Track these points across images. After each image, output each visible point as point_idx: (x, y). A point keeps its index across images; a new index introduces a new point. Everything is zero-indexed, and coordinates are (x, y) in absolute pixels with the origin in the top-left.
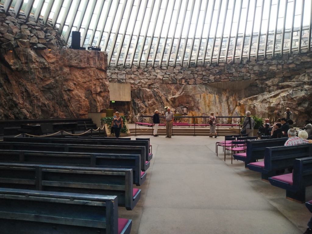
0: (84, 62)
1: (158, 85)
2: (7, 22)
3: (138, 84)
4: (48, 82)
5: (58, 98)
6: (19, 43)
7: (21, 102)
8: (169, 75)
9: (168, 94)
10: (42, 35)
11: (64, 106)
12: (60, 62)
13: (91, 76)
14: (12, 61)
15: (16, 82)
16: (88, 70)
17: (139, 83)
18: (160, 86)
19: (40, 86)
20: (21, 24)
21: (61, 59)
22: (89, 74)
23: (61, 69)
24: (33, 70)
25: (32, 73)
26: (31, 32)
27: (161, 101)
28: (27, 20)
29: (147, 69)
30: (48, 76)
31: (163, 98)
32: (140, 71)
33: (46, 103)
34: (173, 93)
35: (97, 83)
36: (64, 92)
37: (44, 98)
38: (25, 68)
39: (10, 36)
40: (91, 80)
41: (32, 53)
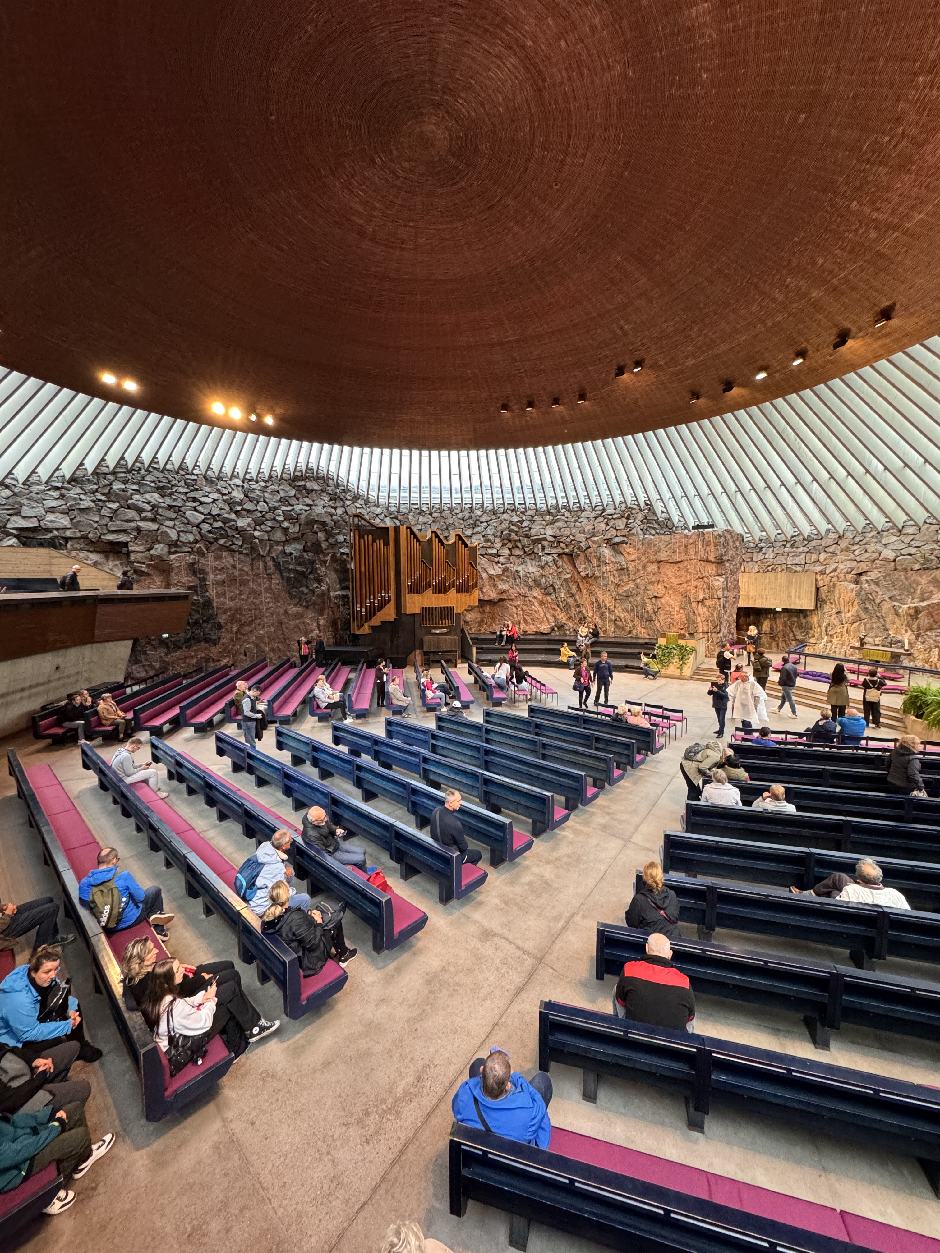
0: (680, 553)
1: (879, 575)
2: (580, 520)
3: (832, 575)
4: (625, 589)
5: (639, 608)
6: (590, 543)
7: (590, 614)
8: (919, 547)
9: (908, 595)
10: (621, 524)
11: (647, 621)
12: (643, 558)
13: (690, 573)
14: (583, 566)
15: (588, 590)
16: (686, 563)
17: (835, 570)
18: (885, 577)
19: (614, 594)
20: (596, 518)
21: (643, 554)
22: (687, 571)
23: (644, 567)
24: (605, 575)
25: (604, 578)
26: (607, 524)
27: (878, 614)
28: (604, 510)
29: (861, 538)
30: (625, 579)
31: (886, 606)
32: (843, 544)
33: (622, 616)
34: (922, 594)
35: (700, 583)
36: (647, 601)
37: (620, 609)
38: (597, 574)
39: (581, 537)
40: (690, 580)
41: (606, 552)
